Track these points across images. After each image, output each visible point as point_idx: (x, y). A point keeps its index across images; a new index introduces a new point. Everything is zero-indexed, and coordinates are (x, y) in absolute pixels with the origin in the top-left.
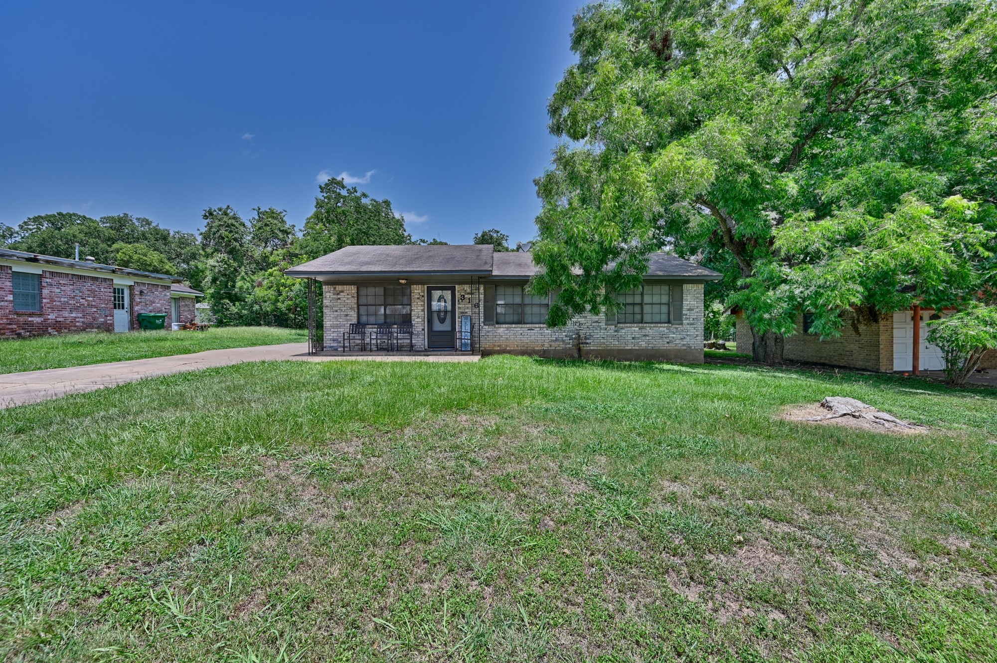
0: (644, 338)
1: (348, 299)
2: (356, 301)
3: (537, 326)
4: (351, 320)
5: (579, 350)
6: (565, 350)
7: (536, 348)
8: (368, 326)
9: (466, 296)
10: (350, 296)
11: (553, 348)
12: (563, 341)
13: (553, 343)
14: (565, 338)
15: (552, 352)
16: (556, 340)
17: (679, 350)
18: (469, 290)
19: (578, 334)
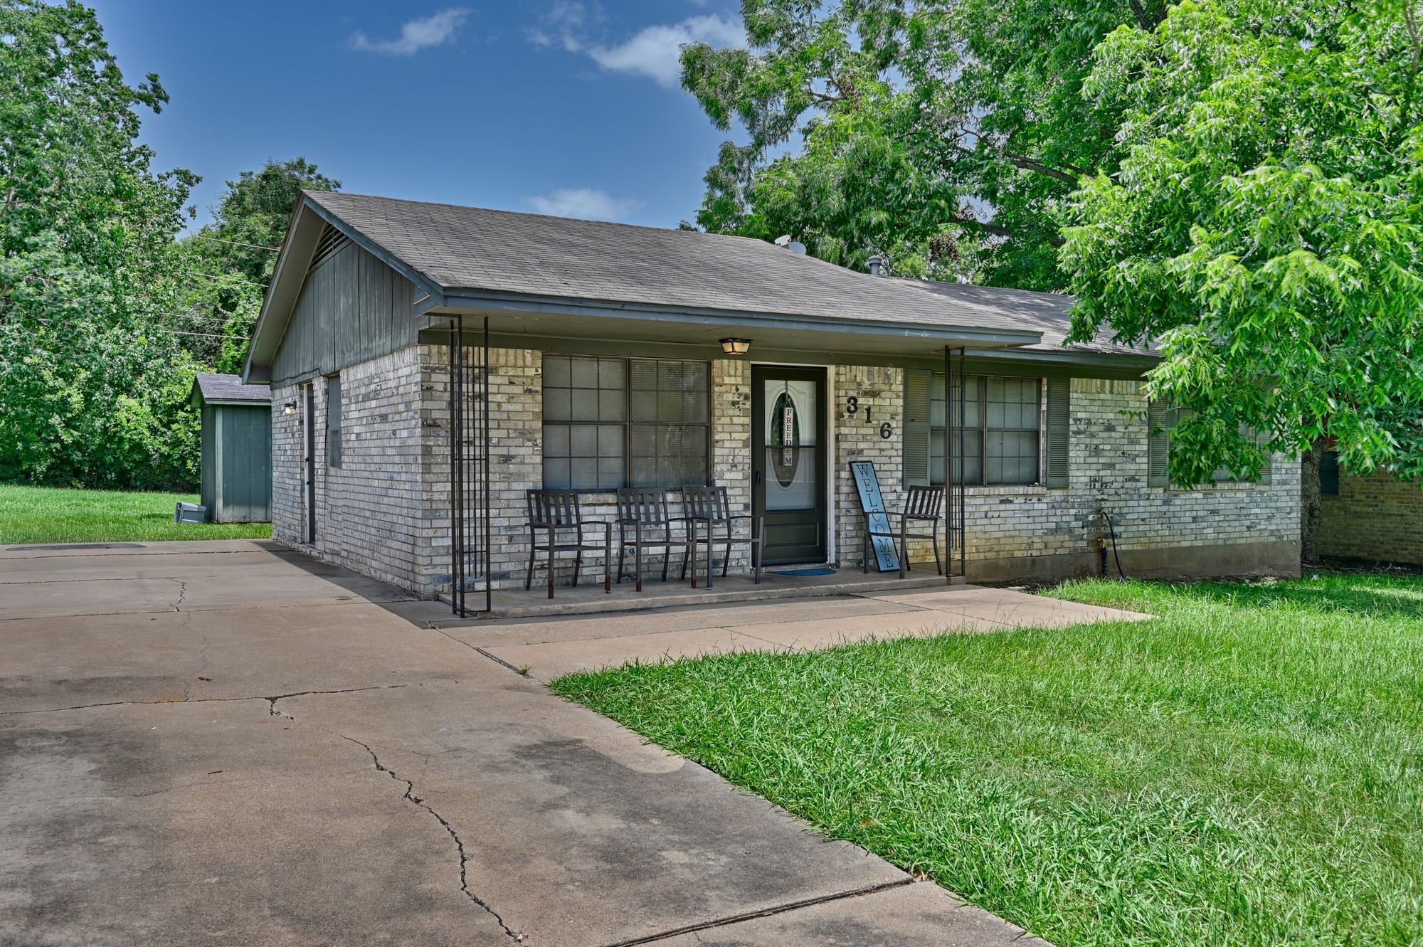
0: (1211, 518)
1: (511, 398)
2: (538, 409)
3: (1021, 490)
4: (520, 477)
5: (1103, 553)
6: (1074, 553)
7: (1018, 554)
8: (583, 499)
9: (861, 401)
10: (518, 390)
11: (1051, 552)
12: (1070, 531)
13: (1051, 538)
14: (1074, 524)
15: (1048, 563)
16: (1058, 530)
17: (1265, 545)
18: (866, 385)
19: (1099, 511)
